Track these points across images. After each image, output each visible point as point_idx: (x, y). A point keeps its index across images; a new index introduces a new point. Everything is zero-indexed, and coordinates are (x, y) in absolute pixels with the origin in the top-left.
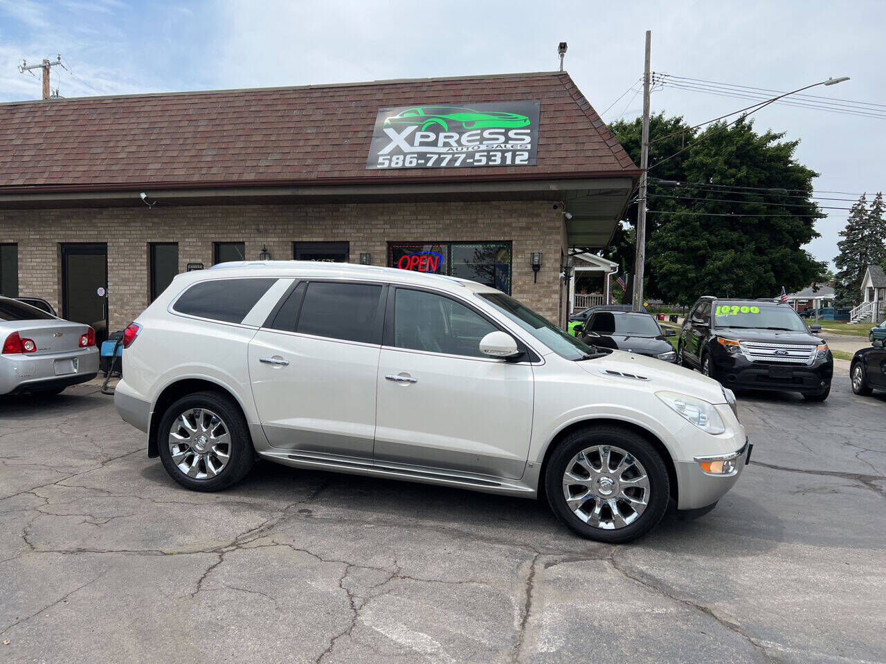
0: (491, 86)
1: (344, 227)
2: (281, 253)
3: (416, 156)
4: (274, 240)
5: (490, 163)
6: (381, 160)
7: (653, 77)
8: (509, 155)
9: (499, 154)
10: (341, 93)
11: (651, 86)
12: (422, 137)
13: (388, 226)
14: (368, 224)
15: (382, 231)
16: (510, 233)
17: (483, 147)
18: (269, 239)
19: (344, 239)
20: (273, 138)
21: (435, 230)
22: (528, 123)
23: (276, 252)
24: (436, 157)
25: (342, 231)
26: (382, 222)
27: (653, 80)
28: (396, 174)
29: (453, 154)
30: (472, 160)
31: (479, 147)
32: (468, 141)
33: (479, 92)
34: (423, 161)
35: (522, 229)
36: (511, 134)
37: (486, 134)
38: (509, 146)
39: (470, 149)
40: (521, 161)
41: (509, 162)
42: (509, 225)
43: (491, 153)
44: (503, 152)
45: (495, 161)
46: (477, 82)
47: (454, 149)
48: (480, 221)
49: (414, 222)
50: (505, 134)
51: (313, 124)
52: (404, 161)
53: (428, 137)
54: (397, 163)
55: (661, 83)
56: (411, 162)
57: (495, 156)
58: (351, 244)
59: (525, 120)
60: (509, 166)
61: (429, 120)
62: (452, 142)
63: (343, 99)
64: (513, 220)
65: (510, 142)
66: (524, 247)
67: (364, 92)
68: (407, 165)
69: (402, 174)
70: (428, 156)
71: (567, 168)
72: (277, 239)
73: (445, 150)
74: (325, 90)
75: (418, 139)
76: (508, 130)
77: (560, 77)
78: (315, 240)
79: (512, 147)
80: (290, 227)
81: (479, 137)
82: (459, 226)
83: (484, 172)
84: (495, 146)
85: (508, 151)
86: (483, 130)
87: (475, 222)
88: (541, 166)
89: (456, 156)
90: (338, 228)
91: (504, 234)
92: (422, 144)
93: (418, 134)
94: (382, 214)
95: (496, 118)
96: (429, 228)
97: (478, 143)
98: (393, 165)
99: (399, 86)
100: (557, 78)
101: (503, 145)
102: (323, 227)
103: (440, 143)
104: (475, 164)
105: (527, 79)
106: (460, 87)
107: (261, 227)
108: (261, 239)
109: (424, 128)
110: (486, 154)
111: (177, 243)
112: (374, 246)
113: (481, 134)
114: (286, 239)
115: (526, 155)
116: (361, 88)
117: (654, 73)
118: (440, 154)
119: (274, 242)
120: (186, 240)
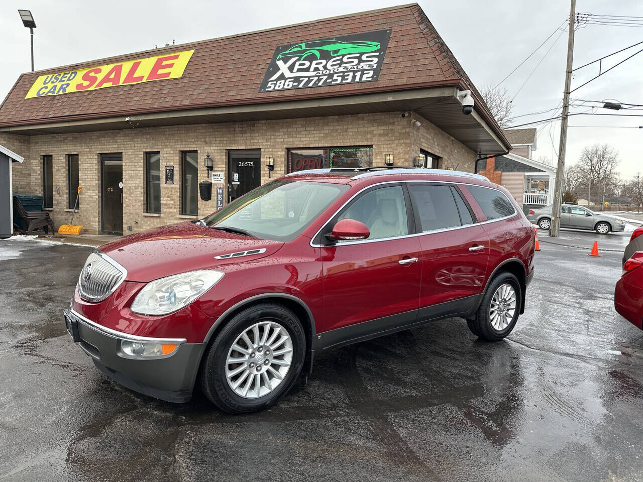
0: (357, 21)
1: (258, 138)
2: (219, 157)
3: (293, 80)
4: (214, 148)
5: (344, 82)
6: (269, 85)
7: (578, 17)
8: (358, 74)
9: (351, 74)
10: (256, 38)
11: (576, 25)
12: (300, 65)
13: (286, 137)
14: (273, 135)
15: (282, 140)
16: (372, 139)
17: (341, 69)
18: (212, 148)
19: (258, 147)
20: (206, 74)
21: (317, 139)
22: (379, 47)
23: (216, 157)
24: (306, 79)
25: (256, 141)
26: (283, 133)
27: (578, 20)
28: (276, 94)
29: (319, 76)
30: (330, 80)
31: (338, 69)
32: (332, 66)
33: (348, 27)
34: (296, 84)
35: (380, 135)
36: (364, 58)
37: (345, 59)
38: (360, 67)
39: (332, 72)
40: (367, 78)
41: (357, 79)
42: (371, 132)
43: (346, 74)
44: (355, 72)
45: (347, 79)
46: (348, 19)
47: (321, 72)
48: (349, 130)
49: (305, 133)
50: (360, 59)
51: (232, 62)
52: (284, 84)
53: (304, 64)
54: (279, 86)
55: (585, 22)
56: (288, 85)
57: (348, 75)
58: (262, 150)
59: (377, 46)
60: (357, 83)
61: (308, 52)
62: (320, 67)
63: (255, 42)
64: (373, 128)
65: (361, 64)
66: (382, 150)
67: (271, 35)
68: (286, 87)
69: (281, 94)
70: (301, 79)
71: (402, 81)
72: (217, 148)
73: (314, 74)
74: (246, 37)
75: (297, 67)
76: (362, 54)
77: (411, 8)
78: (240, 148)
79: (362, 67)
80: (225, 139)
81: (339, 62)
82: (334, 135)
83: (337, 89)
84: (350, 67)
85: (358, 71)
86: (343, 56)
87: (346, 131)
88: (381, 82)
89: (321, 77)
90: (254, 139)
91: (367, 140)
92: (299, 70)
93: (298, 63)
94: (282, 127)
95: (356, 45)
96: (314, 137)
97: (338, 66)
98: (277, 88)
99: (293, 28)
100: (409, 9)
101: (355, 67)
102: (245, 139)
103: (312, 69)
104: (333, 83)
105: (386, 13)
106: (336, 24)
107: (207, 139)
108: (208, 148)
109: (302, 59)
110: (342, 74)
111: (159, 152)
112: (277, 152)
113: (341, 60)
114: (221, 148)
115: (371, 73)
116: (268, 33)
117: (578, 14)
118: (309, 77)
119: (215, 150)
120: (165, 150)
